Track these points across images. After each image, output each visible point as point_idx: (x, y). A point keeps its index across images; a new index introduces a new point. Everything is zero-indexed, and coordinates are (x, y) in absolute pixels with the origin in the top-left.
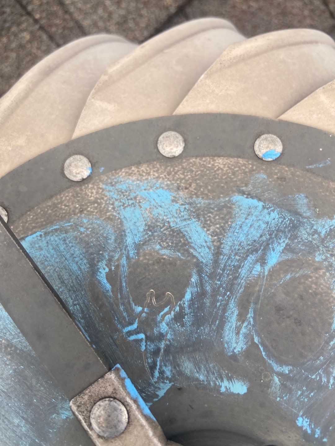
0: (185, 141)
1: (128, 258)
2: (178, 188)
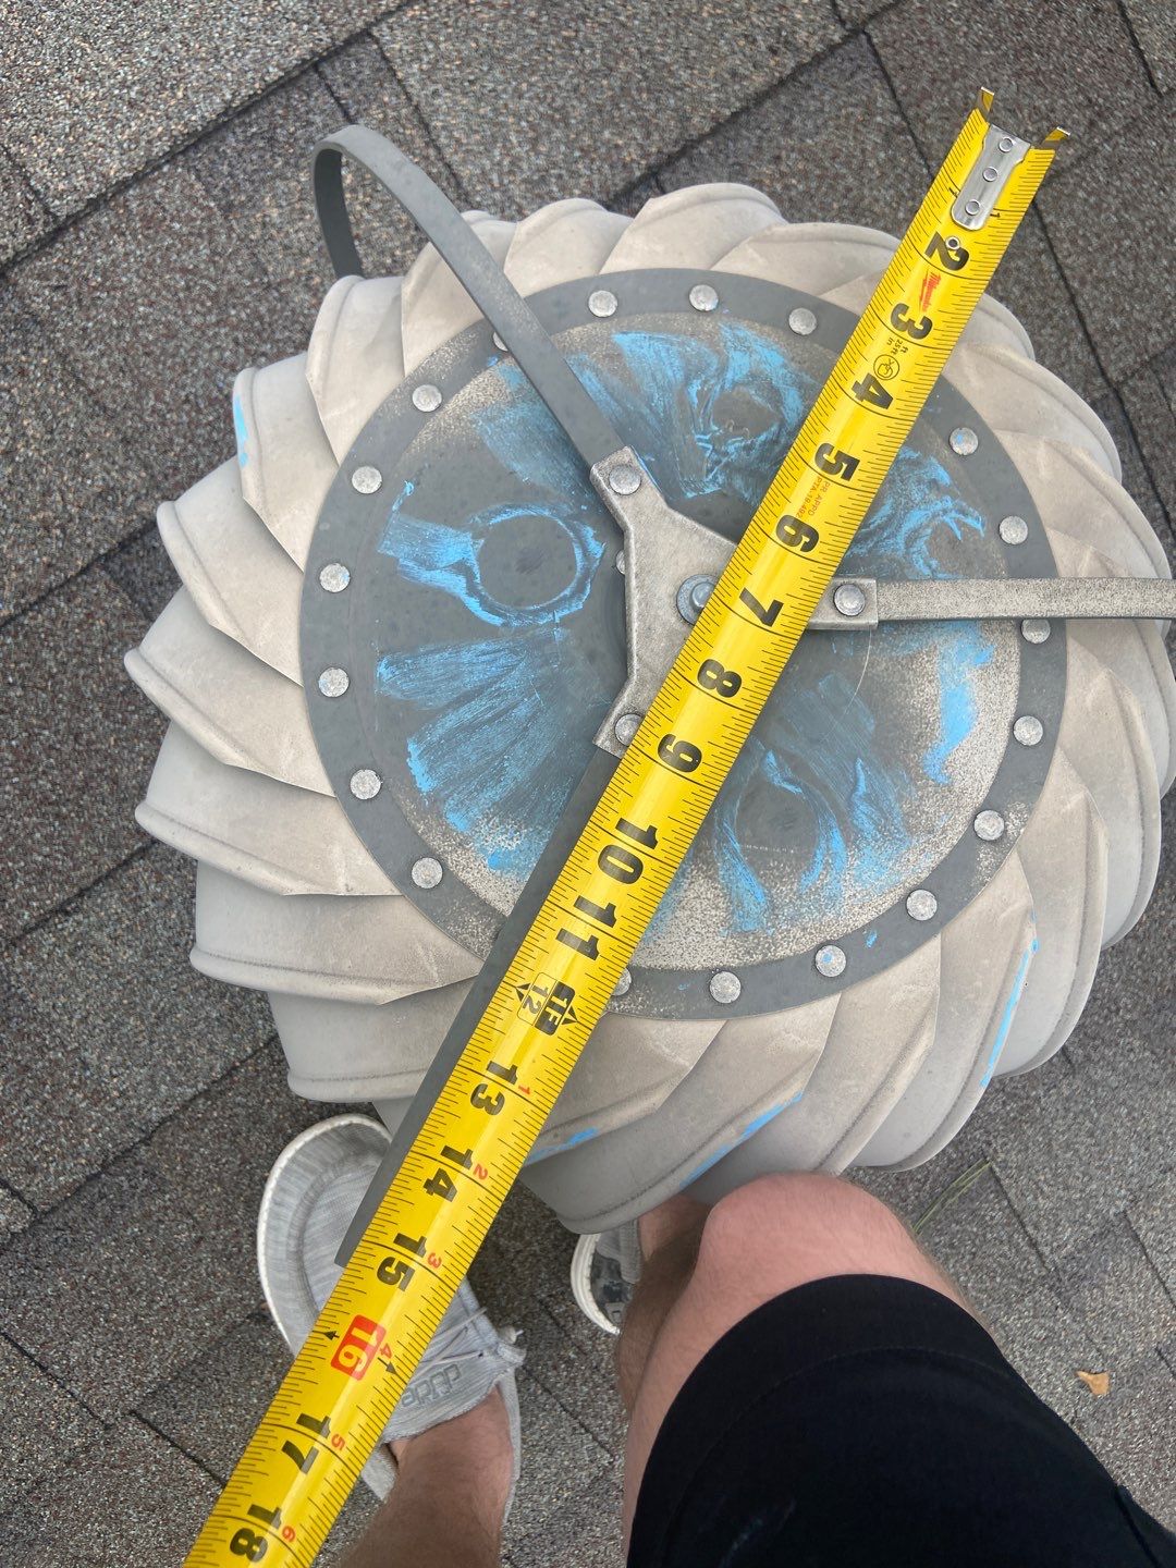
0: (818, 326)
1: (722, 387)
2: (793, 359)
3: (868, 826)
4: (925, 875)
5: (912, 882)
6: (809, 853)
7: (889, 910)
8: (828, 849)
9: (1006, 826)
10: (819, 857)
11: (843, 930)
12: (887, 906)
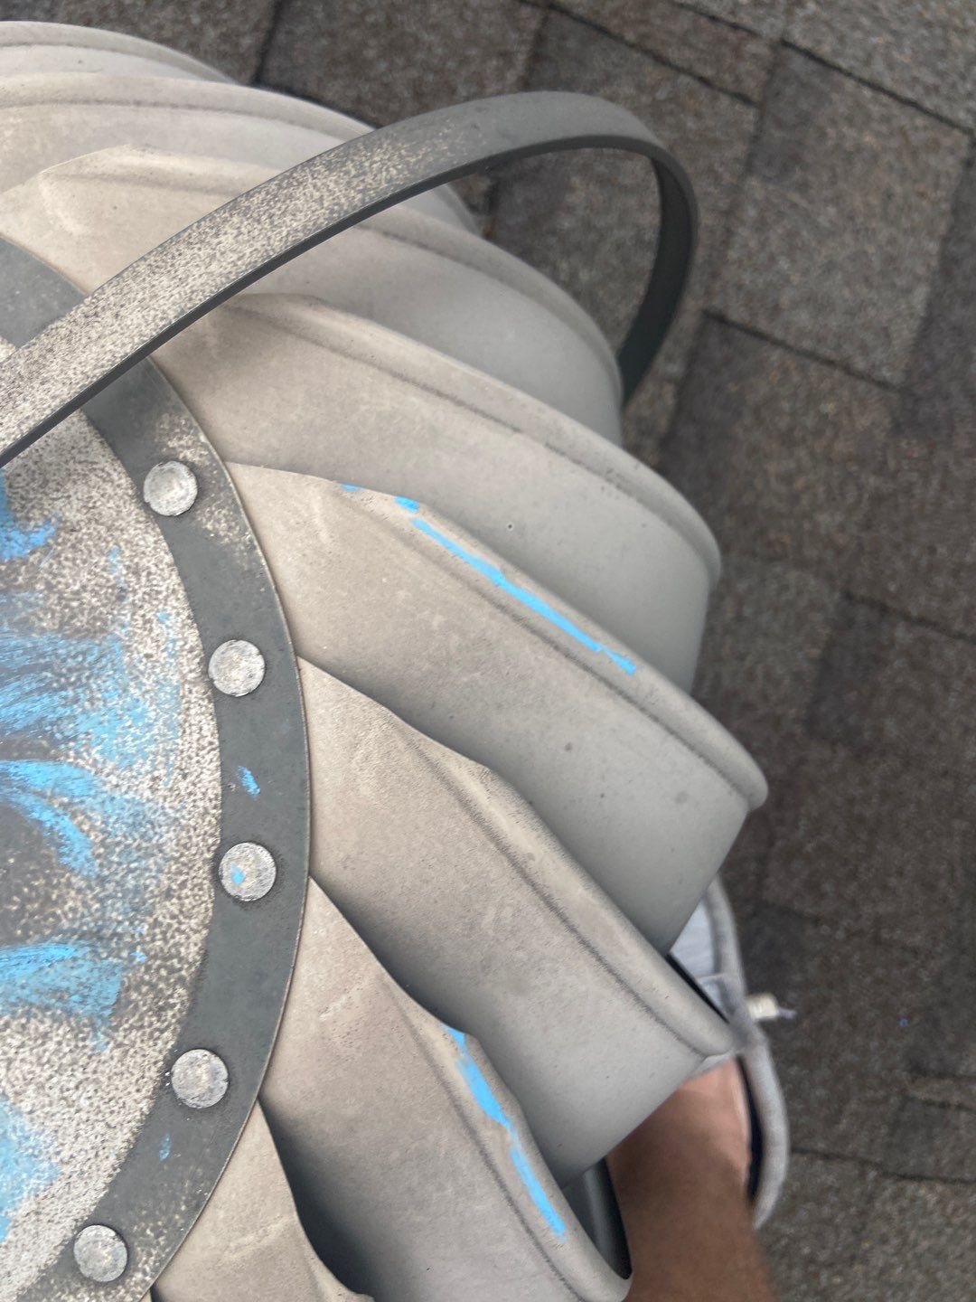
3: (39, 706)
4: (193, 637)
5: (190, 665)
6: (29, 831)
7: (219, 727)
8: (42, 795)
9: (185, 462)
10: (47, 816)
11: (208, 825)
12: (209, 727)
